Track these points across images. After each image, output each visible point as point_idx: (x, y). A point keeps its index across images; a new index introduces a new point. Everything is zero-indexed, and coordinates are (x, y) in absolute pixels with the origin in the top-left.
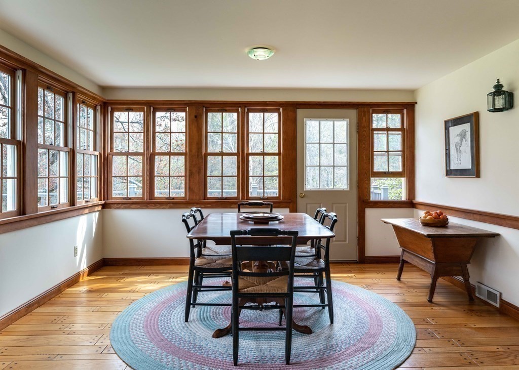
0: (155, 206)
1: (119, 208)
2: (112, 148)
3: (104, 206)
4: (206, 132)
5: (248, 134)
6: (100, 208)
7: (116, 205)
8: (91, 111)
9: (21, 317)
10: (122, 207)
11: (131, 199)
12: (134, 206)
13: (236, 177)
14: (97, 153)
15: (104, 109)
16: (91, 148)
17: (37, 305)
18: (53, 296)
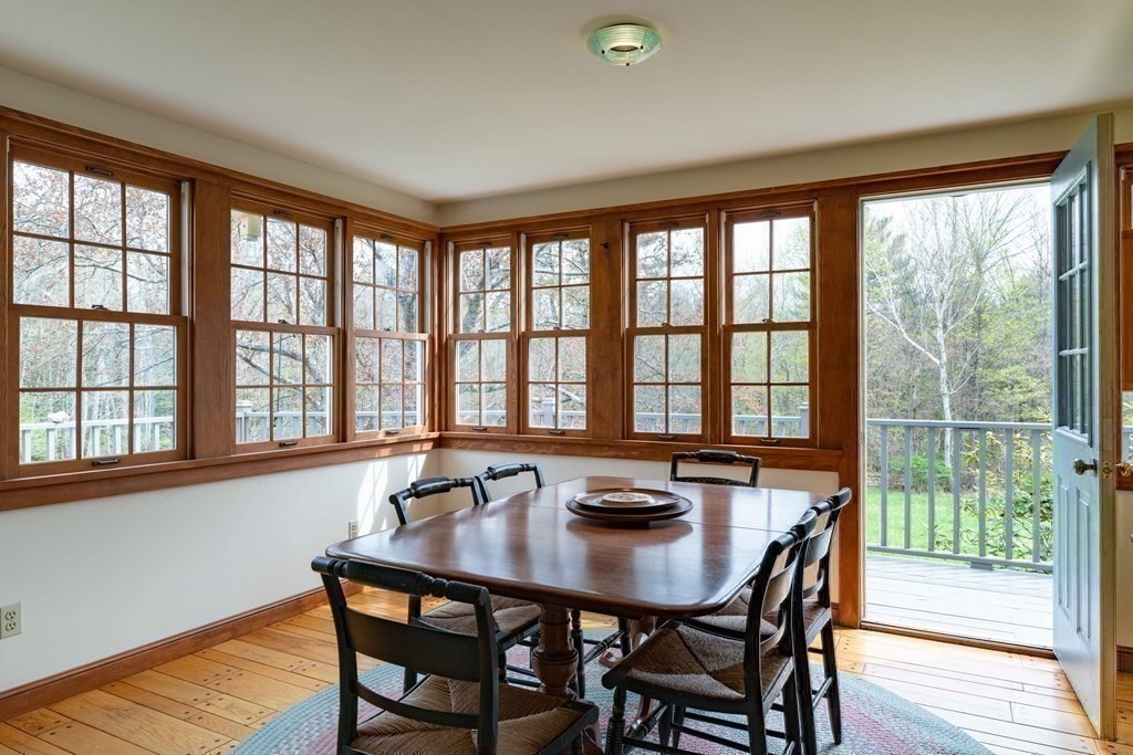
0: (528, 447)
1: (464, 448)
2: (456, 326)
3: (440, 443)
4: (634, 280)
5: (730, 276)
6: (428, 446)
7: (459, 442)
8: (409, 253)
9: (181, 656)
10: (470, 446)
11: (485, 429)
13: (700, 387)
15: (440, 247)
17: (228, 635)
18: (275, 618)
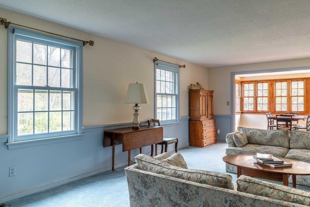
0: (258, 113)
1: (246, 114)
2: (244, 95)
3: (242, 113)
4: (275, 89)
5: (291, 89)
6: (241, 113)
8: (238, 85)
11: (250, 111)
12: (251, 113)
13: (287, 104)
14: (240, 97)
15: (242, 84)
16: (238, 96)
